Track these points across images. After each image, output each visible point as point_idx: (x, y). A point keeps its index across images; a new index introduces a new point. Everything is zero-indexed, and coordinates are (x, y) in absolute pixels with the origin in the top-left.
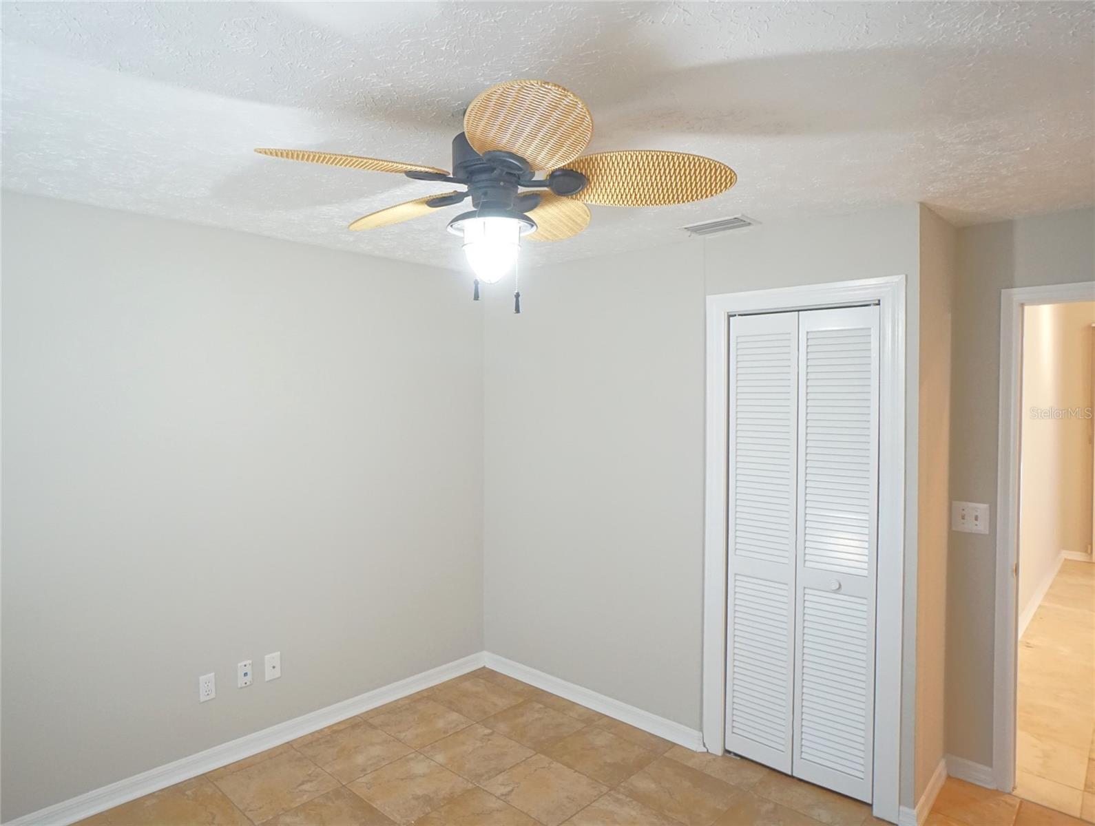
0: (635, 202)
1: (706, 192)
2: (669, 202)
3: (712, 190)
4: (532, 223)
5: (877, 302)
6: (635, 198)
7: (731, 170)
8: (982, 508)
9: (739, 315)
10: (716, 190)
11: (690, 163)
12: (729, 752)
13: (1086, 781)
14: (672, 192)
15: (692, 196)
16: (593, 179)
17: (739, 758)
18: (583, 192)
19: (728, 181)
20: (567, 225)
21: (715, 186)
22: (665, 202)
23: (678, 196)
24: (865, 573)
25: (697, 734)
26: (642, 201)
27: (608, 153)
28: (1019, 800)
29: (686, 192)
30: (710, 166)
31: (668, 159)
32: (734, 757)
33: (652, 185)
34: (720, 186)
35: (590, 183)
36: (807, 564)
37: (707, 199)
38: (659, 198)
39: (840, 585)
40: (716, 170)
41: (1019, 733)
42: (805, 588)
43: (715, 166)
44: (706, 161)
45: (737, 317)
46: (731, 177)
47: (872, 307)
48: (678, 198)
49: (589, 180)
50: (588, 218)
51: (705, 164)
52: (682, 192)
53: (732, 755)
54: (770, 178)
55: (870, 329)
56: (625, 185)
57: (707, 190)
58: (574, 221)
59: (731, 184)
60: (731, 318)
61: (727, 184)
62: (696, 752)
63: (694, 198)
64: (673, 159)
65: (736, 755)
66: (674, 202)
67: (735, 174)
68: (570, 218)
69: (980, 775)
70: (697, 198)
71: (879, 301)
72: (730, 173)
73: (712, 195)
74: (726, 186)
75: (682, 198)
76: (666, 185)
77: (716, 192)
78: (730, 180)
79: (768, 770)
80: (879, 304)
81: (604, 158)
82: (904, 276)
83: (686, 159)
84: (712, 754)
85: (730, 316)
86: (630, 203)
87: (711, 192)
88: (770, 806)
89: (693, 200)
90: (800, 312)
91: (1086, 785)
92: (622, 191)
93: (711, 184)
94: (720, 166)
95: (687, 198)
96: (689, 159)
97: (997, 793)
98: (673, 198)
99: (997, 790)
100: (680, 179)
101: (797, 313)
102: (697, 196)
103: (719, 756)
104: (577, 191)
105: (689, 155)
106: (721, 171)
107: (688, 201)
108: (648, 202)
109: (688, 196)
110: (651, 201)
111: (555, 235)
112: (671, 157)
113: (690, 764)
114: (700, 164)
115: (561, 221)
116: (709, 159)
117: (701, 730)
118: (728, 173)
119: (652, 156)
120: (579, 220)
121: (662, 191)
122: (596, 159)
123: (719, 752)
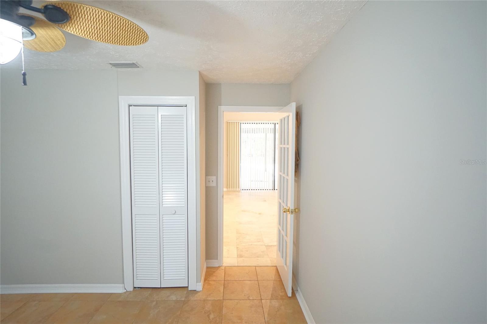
0: (97, 38)
1: (133, 42)
2: (115, 43)
3: (136, 42)
4: (32, 33)
5: (185, 105)
6: (97, 36)
7: (147, 34)
8: (214, 178)
9: (133, 106)
10: (139, 43)
11: (129, 25)
12: (136, 288)
13: (237, 254)
14: (117, 38)
15: (127, 43)
16: (74, 18)
17: (140, 289)
18: (66, 25)
19: (144, 39)
20: (50, 44)
21: (138, 40)
22: (113, 42)
23: (120, 41)
24: (184, 205)
25: (122, 285)
26: (100, 39)
27: (85, 5)
28: (224, 267)
29: (124, 40)
30: (138, 29)
31: (118, 19)
32: (138, 289)
33: (107, 32)
34: (140, 41)
35: (72, 20)
36: (164, 206)
37: (133, 46)
38: (110, 39)
39: (175, 212)
40: (140, 32)
41: (224, 247)
42: (163, 215)
43: (140, 30)
44: (136, 26)
45: (133, 107)
46: (146, 38)
47: (184, 107)
48: (119, 42)
49: (71, 18)
50: (64, 43)
51: (136, 27)
52: (122, 39)
53: (137, 289)
54: (151, 47)
55: (183, 115)
56: (93, 27)
57: (134, 41)
58: (55, 42)
59: (146, 41)
60: (130, 107)
61: (143, 41)
62: (122, 293)
63: (127, 44)
64: (120, 20)
65: (138, 288)
66: (117, 43)
67: (148, 37)
68: (53, 40)
69: (214, 263)
70: (129, 44)
71: (186, 105)
72: (146, 36)
73: (136, 45)
74: (143, 42)
75: (122, 43)
76: (115, 34)
77: (138, 44)
78: (146, 39)
79: (151, 289)
80: (186, 106)
81: (82, 7)
82: (194, 97)
83: (127, 22)
84: (129, 291)
85: (129, 106)
86: (94, 38)
87: (136, 43)
88: (155, 303)
89: (127, 45)
90: (159, 107)
91: (237, 256)
92: (90, 30)
93: (137, 39)
94: (142, 31)
95: (124, 43)
96: (128, 22)
97: (219, 267)
98: (117, 41)
99: (219, 266)
100: (122, 32)
101: (157, 107)
102: (129, 43)
103: (132, 291)
104: (63, 22)
105: (129, 20)
106: (142, 33)
107: (124, 45)
108: (104, 41)
109: (125, 42)
110: (105, 40)
111: (42, 48)
112: (119, 19)
113: (120, 300)
114: (133, 27)
115: (47, 40)
116: (138, 25)
117: (123, 283)
118: (145, 35)
119: (110, 15)
120: (59, 43)
121: (112, 37)
122: (77, 6)
123: (132, 289)
